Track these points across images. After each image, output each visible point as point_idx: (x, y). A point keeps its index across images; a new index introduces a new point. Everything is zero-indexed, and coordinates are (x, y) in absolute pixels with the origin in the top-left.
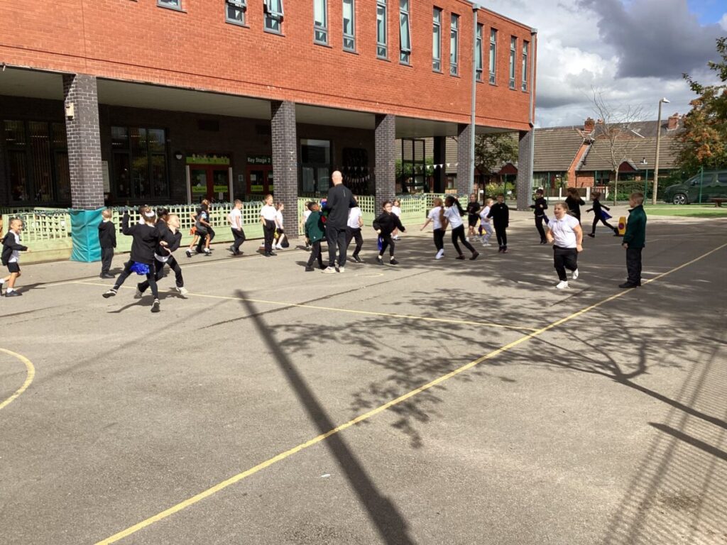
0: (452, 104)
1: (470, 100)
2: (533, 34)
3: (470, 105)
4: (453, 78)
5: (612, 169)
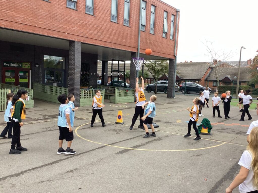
0: (124, 41)
2: (177, 11)
4: (125, 27)
5: (221, 80)
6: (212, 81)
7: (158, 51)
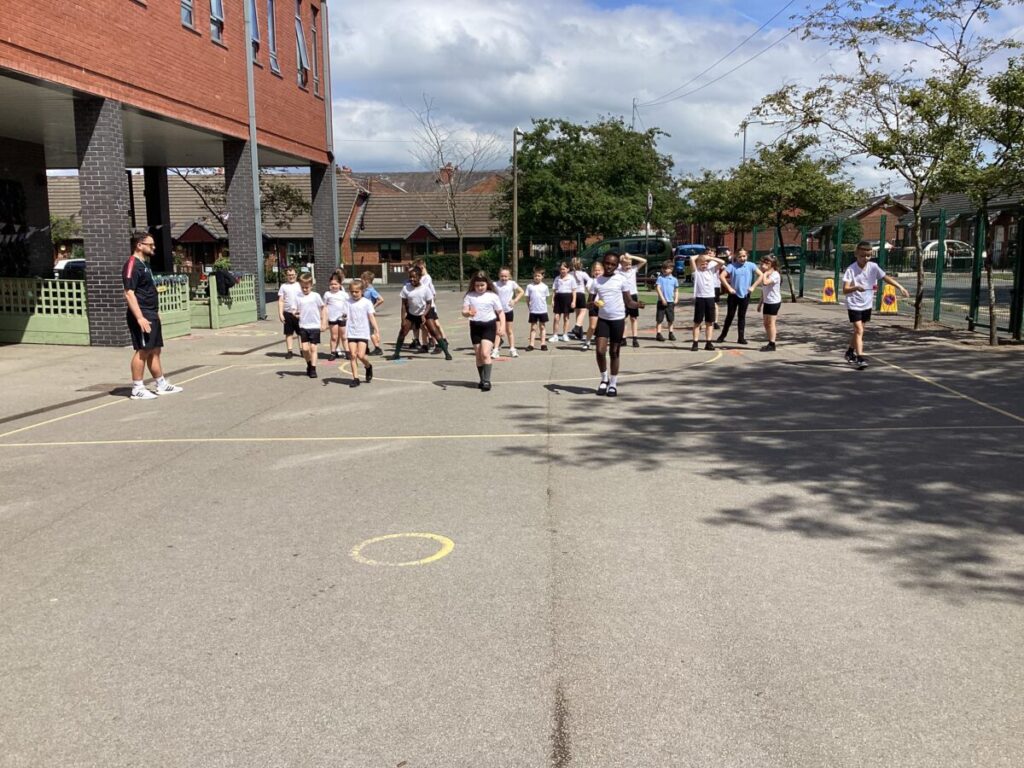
0: (217, 97)
1: (246, 96)
3: (246, 105)
4: (215, 45)
5: (405, 237)
6: (375, 244)
7: (292, 137)
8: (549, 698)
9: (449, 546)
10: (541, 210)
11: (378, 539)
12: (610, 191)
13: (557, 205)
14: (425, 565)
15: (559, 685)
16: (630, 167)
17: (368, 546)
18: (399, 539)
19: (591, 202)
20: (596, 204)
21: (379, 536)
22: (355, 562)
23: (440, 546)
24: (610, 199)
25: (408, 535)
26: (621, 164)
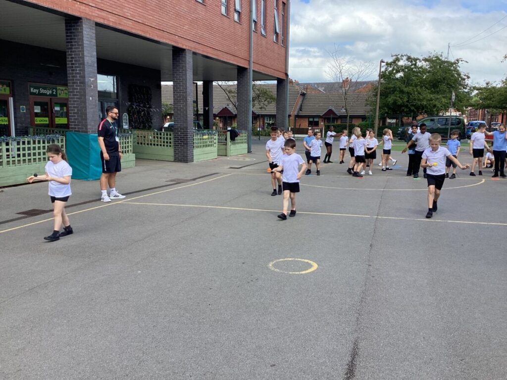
0: (235, 48)
1: (249, 47)
3: (248, 51)
4: (236, 23)
5: (321, 115)
6: (306, 118)
7: (269, 66)
8: (350, 346)
9: (315, 266)
10: (392, 102)
11: (282, 260)
12: (432, 91)
13: (401, 99)
14: (301, 274)
15: (356, 341)
16: (444, 79)
17: (277, 262)
18: (292, 261)
19: (421, 97)
20: (424, 98)
21: (283, 258)
22: (269, 269)
23: (310, 266)
24: (432, 96)
25: (296, 259)
26: (440, 77)
